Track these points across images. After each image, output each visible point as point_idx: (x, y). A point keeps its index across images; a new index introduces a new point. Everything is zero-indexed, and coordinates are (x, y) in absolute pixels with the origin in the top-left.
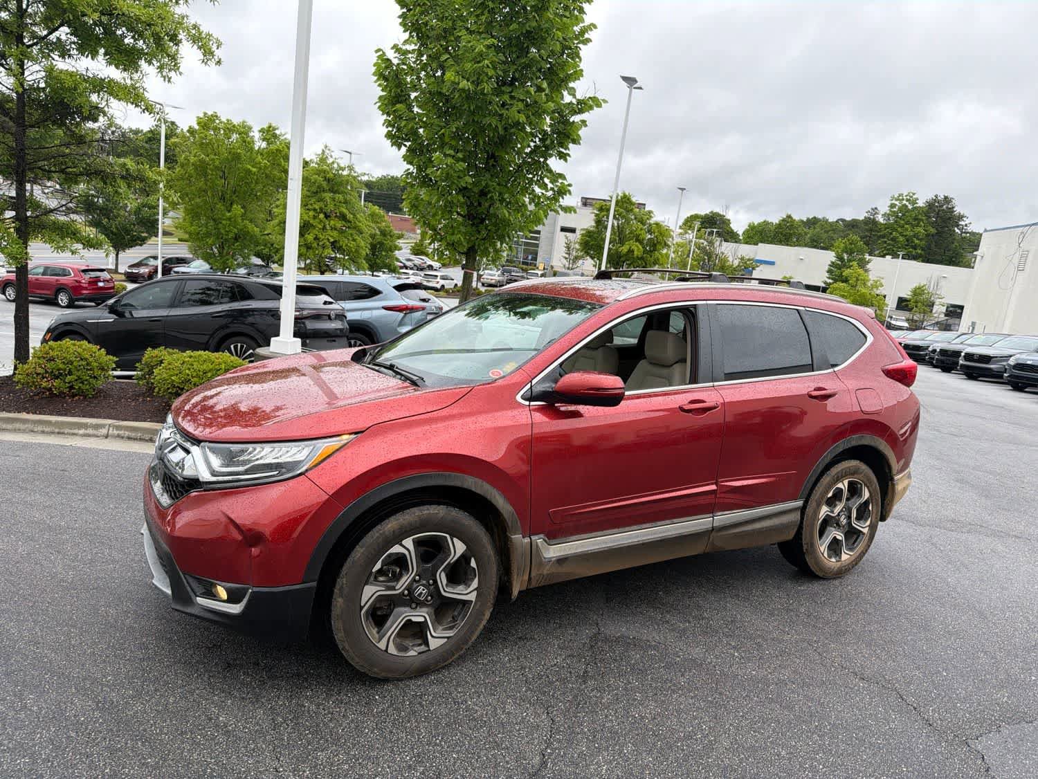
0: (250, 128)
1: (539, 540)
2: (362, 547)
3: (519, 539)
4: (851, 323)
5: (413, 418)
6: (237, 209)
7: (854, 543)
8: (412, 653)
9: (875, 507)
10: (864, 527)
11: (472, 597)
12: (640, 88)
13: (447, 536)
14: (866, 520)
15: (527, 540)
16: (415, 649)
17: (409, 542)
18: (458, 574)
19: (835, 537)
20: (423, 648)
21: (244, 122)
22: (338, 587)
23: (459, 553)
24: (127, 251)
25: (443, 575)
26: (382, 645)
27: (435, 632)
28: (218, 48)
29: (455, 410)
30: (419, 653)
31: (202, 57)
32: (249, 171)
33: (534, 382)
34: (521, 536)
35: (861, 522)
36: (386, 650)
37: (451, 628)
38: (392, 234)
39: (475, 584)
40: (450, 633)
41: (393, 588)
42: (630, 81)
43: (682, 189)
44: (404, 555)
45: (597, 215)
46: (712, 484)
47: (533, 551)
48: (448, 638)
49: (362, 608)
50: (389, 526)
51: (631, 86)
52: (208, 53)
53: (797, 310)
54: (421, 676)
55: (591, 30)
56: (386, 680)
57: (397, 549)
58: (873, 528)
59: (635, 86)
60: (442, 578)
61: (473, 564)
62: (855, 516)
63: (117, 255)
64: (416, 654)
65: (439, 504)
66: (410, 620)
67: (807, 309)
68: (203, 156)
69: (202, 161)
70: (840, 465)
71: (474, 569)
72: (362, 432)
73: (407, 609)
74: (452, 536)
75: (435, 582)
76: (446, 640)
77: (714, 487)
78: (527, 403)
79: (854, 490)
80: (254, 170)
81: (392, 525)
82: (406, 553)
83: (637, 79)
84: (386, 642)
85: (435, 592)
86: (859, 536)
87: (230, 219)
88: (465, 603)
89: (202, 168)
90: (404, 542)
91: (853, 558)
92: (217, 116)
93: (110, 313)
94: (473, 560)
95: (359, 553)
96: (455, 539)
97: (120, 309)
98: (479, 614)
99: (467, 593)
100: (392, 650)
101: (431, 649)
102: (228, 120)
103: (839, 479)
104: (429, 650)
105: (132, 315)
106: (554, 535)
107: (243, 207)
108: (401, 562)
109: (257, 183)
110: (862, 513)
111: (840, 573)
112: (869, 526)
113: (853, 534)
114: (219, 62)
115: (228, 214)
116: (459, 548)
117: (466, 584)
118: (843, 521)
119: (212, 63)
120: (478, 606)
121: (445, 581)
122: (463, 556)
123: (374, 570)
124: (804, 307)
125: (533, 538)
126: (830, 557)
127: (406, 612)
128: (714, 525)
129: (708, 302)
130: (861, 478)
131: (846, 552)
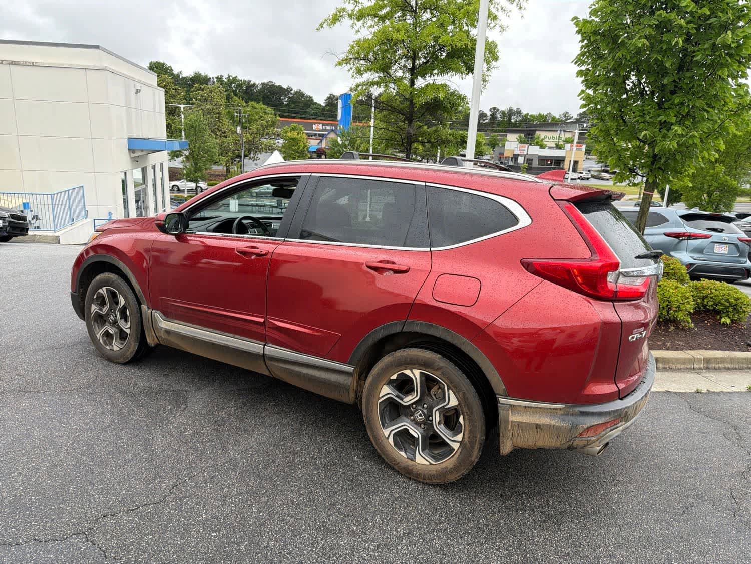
1: (158, 315)
3: (144, 307)
4: (498, 202)
8: (108, 347)
10: (452, 440)
11: (128, 331)
13: (117, 292)
14: (456, 434)
15: (150, 310)
19: (407, 429)
23: (122, 304)
25: (118, 313)
26: (98, 336)
27: (115, 341)
30: (110, 349)
34: (147, 306)
35: (448, 432)
37: (121, 344)
39: (129, 324)
41: (102, 310)
44: (103, 295)
46: (262, 317)
47: (153, 319)
48: (120, 348)
49: (91, 314)
57: (101, 291)
61: (128, 312)
62: (438, 420)
67: (427, 184)
70: (410, 349)
71: (128, 316)
72: (103, 231)
73: (109, 324)
74: (119, 293)
75: (116, 316)
77: (262, 320)
81: (99, 278)
85: (116, 321)
88: (126, 334)
90: (103, 289)
91: (433, 470)
94: (127, 310)
96: (120, 296)
99: (126, 329)
100: (102, 342)
101: (114, 350)
103: (406, 364)
106: (169, 314)
112: (460, 442)
116: (122, 300)
117: (126, 323)
121: (119, 318)
122: (124, 306)
123: (94, 298)
124: (425, 182)
125: (154, 311)
126: (399, 447)
127: (106, 325)
128: (265, 353)
129: (313, 175)
130: (439, 376)
131: (421, 453)
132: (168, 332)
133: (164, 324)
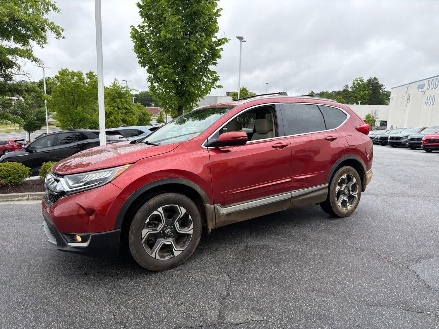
0: (82, 74)
1: (218, 206)
2: (140, 212)
3: (208, 205)
4: (340, 110)
5: (157, 156)
6: (80, 108)
7: (352, 201)
8: (167, 258)
9: (359, 185)
10: (355, 194)
11: (191, 232)
12: (245, 41)
13: (177, 206)
14: (356, 191)
15: (213, 206)
16: (168, 256)
17: (160, 209)
18: (184, 223)
19: (344, 199)
20: (172, 256)
21: (79, 71)
22: (130, 231)
23: (183, 213)
24: (33, 132)
25: (177, 223)
26: (153, 255)
27: (176, 248)
28: (62, 32)
29: (176, 151)
30: (170, 258)
31: (56, 36)
32: (83, 92)
33: (209, 139)
34: (210, 204)
35: (354, 192)
36: (155, 258)
37: (183, 246)
38: (148, 114)
39: (192, 226)
40: (183, 249)
41: (156, 230)
42: (240, 38)
43: (267, 83)
44: (159, 215)
45: (233, 97)
46: (289, 178)
47: (215, 211)
48: (182, 251)
49: (142, 239)
50: (151, 202)
51: (241, 40)
52: (58, 34)
53: (317, 105)
54: (172, 268)
55: (221, 11)
56: (156, 272)
57: (155, 212)
58: (359, 195)
59: (242, 40)
60: (177, 225)
61: (190, 217)
62: (351, 190)
63: (29, 134)
64: (169, 259)
65: (172, 192)
66: (165, 244)
67: (321, 105)
68: (62, 87)
69: (62, 89)
70: (342, 168)
71: (191, 220)
72: (135, 163)
73: (163, 239)
74: (179, 206)
75: (174, 226)
76: (181, 252)
77: (290, 180)
78: (206, 148)
79: (349, 179)
80: (85, 91)
81: (152, 202)
82: (160, 214)
83: (243, 37)
84: (155, 254)
85: (175, 231)
86: (354, 198)
87: (77, 113)
88: (188, 235)
89: (63, 92)
90: (158, 209)
91: (352, 208)
92: (67, 70)
93: (26, 151)
94: (190, 216)
95: (138, 215)
96: (181, 207)
97: (30, 149)
98: (195, 240)
99: (189, 230)
100: (158, 257)
101: (175, 256)
102: (72, 71)
103: (342, 174)
104: (175, 257)
105: (36, 151)
106: (224, 204)
107: (82, 107)
108: (157, 218)
109: (87, 96)
110: (354, 188)
111: (348, 215)
112: (357, 194)
113: (351, 198)
114: (64, 38)
115: (76, 111)
116: (183, 211)
117: (188, 227)
118: (346, 192)
119: (61, 39)
120: (194, 236)
121: (178, 226)
122: (185, 214)
123: (146, 222)
125: (215, 205)
126: (343, 208)
127: (162, 240)
128: (292, 196)
129: (279, 103)
130: (352, 173)
131: (349, 205)
132: (228, 215)
133: (224, 211)
